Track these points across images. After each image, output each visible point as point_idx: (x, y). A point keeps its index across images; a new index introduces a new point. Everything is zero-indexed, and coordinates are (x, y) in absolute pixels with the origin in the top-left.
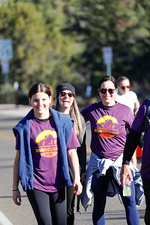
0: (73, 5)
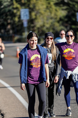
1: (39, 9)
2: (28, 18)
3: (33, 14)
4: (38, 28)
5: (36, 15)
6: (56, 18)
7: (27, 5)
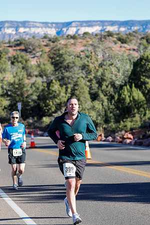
0: (5, 85)
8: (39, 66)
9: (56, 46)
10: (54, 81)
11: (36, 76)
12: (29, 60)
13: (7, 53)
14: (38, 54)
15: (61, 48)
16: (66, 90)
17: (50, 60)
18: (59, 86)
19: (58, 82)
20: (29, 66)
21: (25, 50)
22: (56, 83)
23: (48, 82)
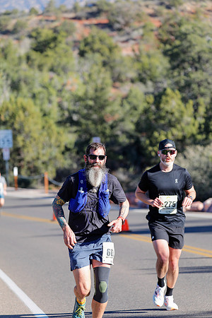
0: (67, 100)
1: (30, 132)
2: (11, 146)
3: (20, 138)
4: (29, 162)
5: (24, 141)
6: (59, 146)
7: (9, 124)
8: (137, 59)
9: (175, 15)
10: (169, 91)
11: (133, 81)
12: (116, 47)
13: (69, 32)
14: (135, 34)
15: (184, 21)
16: (196, 110)
17: (162, 45)
18: (180, 102)
19: (177, 92)
20: (118, 58)
21: (109, 26)
22: (173, 95)
23: (156, 93)
